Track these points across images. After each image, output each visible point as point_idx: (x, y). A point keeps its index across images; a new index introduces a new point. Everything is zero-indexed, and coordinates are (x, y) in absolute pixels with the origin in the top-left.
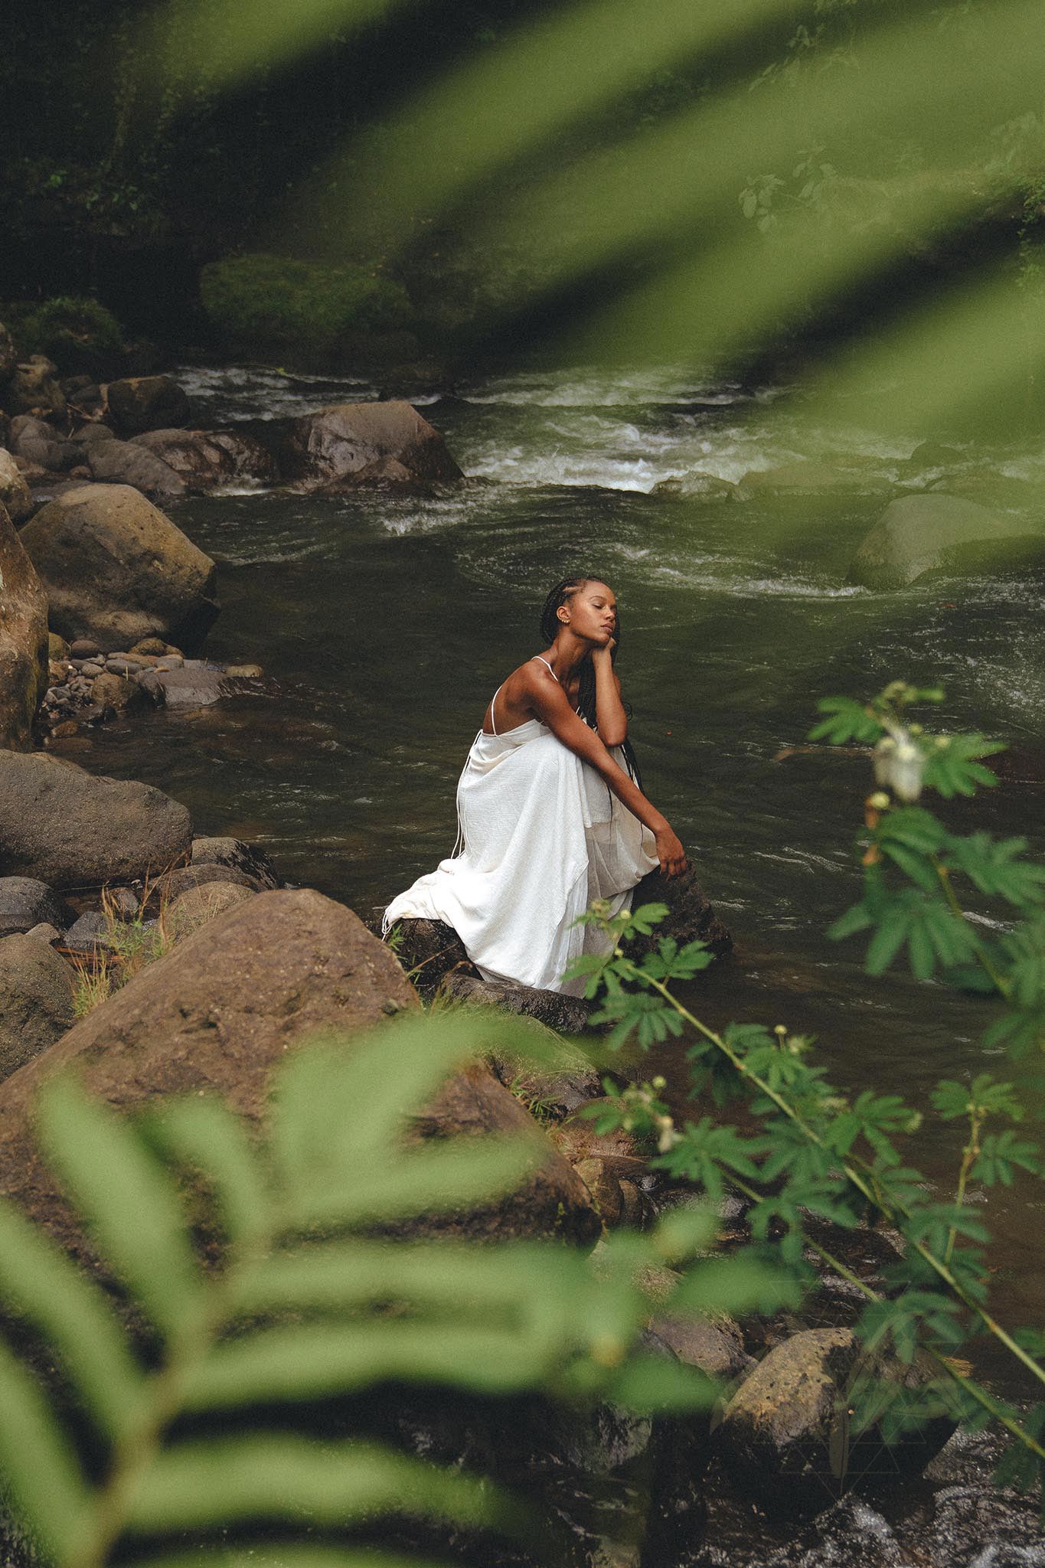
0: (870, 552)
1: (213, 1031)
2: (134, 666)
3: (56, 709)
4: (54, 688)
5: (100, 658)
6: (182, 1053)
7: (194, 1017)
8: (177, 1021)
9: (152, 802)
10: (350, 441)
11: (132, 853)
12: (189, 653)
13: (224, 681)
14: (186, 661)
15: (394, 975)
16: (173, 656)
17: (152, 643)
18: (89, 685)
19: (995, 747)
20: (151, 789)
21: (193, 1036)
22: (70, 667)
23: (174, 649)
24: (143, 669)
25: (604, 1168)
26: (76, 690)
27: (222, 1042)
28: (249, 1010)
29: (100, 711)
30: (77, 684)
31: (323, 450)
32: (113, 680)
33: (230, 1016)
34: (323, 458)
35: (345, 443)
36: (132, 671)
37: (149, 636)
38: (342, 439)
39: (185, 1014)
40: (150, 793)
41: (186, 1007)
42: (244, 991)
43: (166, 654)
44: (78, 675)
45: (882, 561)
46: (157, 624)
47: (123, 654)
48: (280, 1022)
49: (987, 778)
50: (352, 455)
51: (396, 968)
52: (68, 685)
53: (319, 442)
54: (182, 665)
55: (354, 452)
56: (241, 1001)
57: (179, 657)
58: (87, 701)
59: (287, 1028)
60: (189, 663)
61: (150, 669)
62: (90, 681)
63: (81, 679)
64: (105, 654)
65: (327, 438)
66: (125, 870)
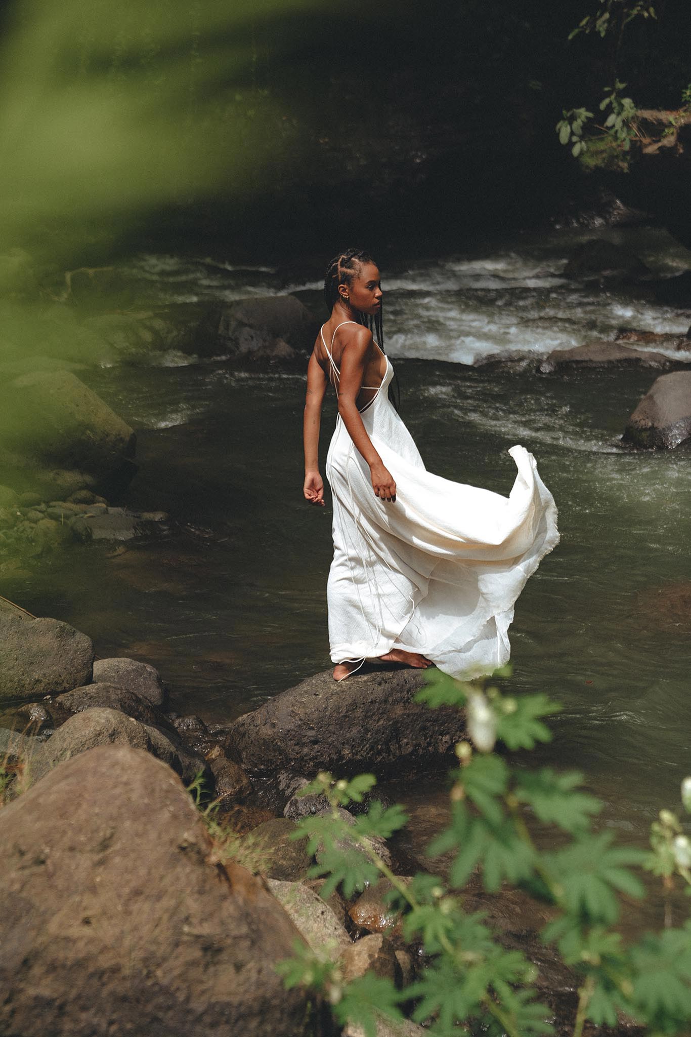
0: (641, 417)
1: (42, 868)
2: (69, 513)
3: (5, 547)
4: (4, 531)
5: (43, 506)
6: (17, 887)
7: (29, 856)
8: (15, 860)
9: (62, 634)
10: (251, 326)
11: (45, 675)
12: (112, 502)
13: (138, 524)
14: (109, 508)
15: (188, 815)
16: (100, 505)
17: (84, 494)
18: (32, 528)
19: (555, 708)
20: (62, 624)
21: (27, 872)
22: (19, 513)
23: (101, 499)
24: (76, 515)
25: (383, 942)
26: (23, 532)
27: (50, 876)
28: (72, 849)
29: (40, 549)
30: (23, 528)
31: (230, 333)
32: (50, 524)
33: (57, 854)
34: (230, 339)
35: (247, 329)
36: (67, 517)
37: (81, 489)
38: (245, 325)
39: (22, 853)
40: (61, 627)
41: (23, 848)
42: (70, 833)
43: (95, 503)
44: (24, 520)
45: (650, 424)
46: (88, 479)
47: (60, 503)
48: (97, 857)
49: (544, 734)
50: (252, 337)
51: (191, 811)
52: (16, 528)
53: (227, 327)
54: (106, 512)
55: (254, 335)
56: (67, 841)
57: (104, 505)
58: (31, 541)
59: (101, 863)
60: (112, 510)
61: (81, 515)
62: (33, 525)
63: (26, 523)
64: (47, 503)
65: (233, 324)
66: (40, 688)
